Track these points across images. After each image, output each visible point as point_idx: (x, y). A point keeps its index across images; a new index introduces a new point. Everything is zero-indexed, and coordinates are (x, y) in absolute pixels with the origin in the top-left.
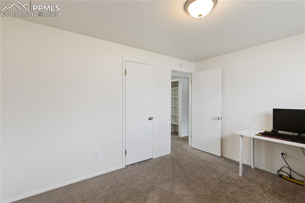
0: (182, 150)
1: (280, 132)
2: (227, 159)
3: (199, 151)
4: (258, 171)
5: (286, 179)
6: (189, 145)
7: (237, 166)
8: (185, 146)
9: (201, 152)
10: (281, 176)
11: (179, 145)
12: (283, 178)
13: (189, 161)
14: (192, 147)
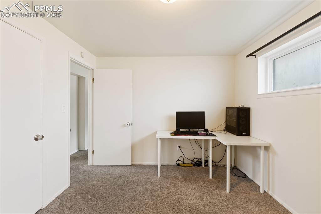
0: (83, 173)
1: (181, 130)
2: (137, 165)
3: (106, 167)
4: (165, 167)
5: (182, 166)
6: (89, 164)
7: (150, 169)
8: (84, 167)
9: (109, 168)
10: (179, 165)
11: (74, 169)
12: (181, 166)
13: (103, 184)
14: (94, 165)
